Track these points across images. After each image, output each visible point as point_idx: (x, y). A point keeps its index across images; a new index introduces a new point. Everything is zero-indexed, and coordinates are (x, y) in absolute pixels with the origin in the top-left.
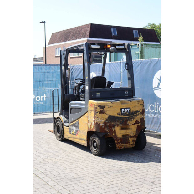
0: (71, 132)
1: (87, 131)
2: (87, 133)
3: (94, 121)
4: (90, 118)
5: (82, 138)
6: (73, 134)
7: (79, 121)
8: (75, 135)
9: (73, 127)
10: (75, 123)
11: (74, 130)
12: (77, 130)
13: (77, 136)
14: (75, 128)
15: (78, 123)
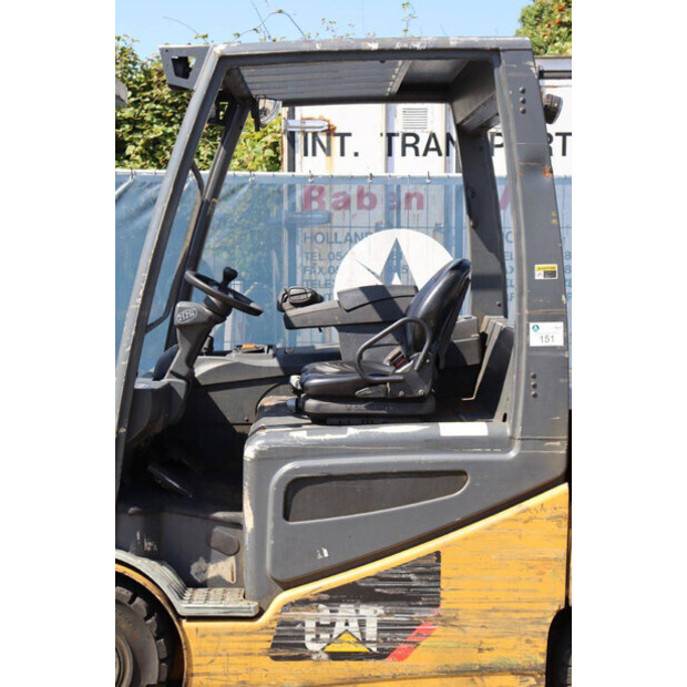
0: (311, 646)
1: (555, 607)
2: (549, 620)
5: (486, 659)
6: (335, 656)
7: (438, 554)
8: (381, 655)
9: (346, 610)
10: (378, 577)
11: (362, 624)
12: (403, 618)
13: (401, 658)
14: (372, 614)
15: (430, 569)
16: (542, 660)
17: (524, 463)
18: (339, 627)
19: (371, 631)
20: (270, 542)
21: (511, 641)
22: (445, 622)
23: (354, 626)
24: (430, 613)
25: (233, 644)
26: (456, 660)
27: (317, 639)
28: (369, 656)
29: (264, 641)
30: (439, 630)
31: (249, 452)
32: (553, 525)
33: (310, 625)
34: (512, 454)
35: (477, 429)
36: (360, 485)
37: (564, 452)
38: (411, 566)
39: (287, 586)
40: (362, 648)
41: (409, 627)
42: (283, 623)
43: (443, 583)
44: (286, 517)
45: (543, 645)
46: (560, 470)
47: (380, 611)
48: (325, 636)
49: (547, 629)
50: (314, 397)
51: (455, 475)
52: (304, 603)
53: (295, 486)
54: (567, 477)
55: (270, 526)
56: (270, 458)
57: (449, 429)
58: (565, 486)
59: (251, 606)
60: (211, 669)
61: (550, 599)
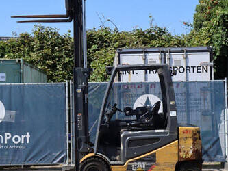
0: (133, 169)
7: (155, 153)
9: (140, 163)
10: (145, 157)
12: (149, 164)
14: (144, 164)
15: (154, 155)
17: (170, 136)
18: (138, 166)
19: (144, 167)
20: (126, 152)
22: (157, 165)
23: (141, 166)
24: (154, 163)
25: (120, 169)
29: (125, 169)
31: (122, 136)
32: (175, 148)
33: (133, 166)
34: (168, 135)
35: (162, 131)
37: (177, 134)
38: (150, 155)
39: (129, 159)
40: (142, 170)
41: (150, 166)
42: (128, 166)
43: (157, 158)
44: (128, 146)
45: (174, 169)
46: (176, 137)
47: (146, 163)
48: (136, 168)
49: (175, 166)
51: (158, 139)
52: (132, 162)
53: (130, 141)
54: (178, 139)
55: (126, 148)
56: (125, 137)
57: (157, 131)
58: (177, 141)
59: (122, 163)
61: (175, 160)
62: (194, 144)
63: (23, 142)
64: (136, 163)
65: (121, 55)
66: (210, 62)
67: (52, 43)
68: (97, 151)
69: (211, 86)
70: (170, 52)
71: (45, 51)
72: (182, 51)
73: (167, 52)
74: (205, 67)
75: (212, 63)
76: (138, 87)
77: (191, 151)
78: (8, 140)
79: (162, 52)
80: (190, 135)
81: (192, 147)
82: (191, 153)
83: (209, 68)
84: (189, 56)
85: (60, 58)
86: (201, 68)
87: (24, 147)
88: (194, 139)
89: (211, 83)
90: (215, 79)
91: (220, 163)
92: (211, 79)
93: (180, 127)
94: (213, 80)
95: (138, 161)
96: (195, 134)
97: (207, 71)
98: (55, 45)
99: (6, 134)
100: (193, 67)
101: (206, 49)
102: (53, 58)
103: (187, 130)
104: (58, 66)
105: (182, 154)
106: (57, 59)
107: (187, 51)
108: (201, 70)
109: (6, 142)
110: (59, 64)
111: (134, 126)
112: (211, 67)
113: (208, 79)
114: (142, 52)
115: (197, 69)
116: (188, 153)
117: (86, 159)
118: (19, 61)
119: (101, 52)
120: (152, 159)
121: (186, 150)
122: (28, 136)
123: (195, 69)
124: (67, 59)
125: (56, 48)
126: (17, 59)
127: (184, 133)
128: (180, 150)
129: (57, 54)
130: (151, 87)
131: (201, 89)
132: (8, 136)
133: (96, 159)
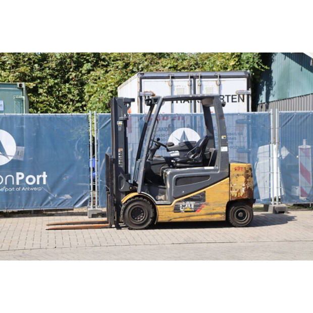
0: (181, 210)
1: (227, 201)
2: (226, 203)
3: (246, 186)
4: (234, 185)
5: (214, 211)
6: (186, 212)
7: (205, 191)
8: (194, 211)
9: (188, 203)
10: (194, 196)
11: (191, 205)
12: (198, 204)
13: (199, 212)
14: (193, 203)
15: (203, 194)
16: (225, 211)
17: (221, 174)
18: (186, 206)
19: (193, 207)
20: (173, 190)
21: (219, 208)
22: (207, 204)
23: (189, 205)
24: (204, 203)
25: (166, 210)
26: (209, 212)
27: (182, 208)
28: (192, 211)
29: (172, 209)
30: (205, 206)
31: (168, 173)
32: (226, 186)
33: (181, 206)
34: (219, 172)
35: (212, 168)
36: (189, 179)
37: (228, 171)
38: (200, 194)
39: (176, 198)
40: (191, 210)
41: (199, 206)
42: (176, 205)
43: (206, 197)
44: (176, 185)
45: (225, 208)
46: (227, 175)
47: (194, 203)
48: (184, 208)
49: (225, 205)
50: (179, 163)
51: (207, 176)
52: (180, 201)
53: (177, 179)
54: (229, 176)
55: (173, 187)
56: (172, 175)
57: (206, 168)
58: (228, 178)
59: (169, 203)
60: (163, 214)
61: (226, 199)
62: (246, 182)
63: (38, 183)
64: (184, 203)
65: (143, 80)
66: (248, 89)
67: (29, 59)
68: (142, 190)
69: (248, 119)
70: (201, 77)
71: (22, 69)
72: (216, 77)
73: (198, 77)
74: (241, 96)
75: (250, 92)
76: (163, 119)
77: (244, 189)
78: (20, 181)
79: (192, 77)
80: (242, 172)
81: (244, 185)
82: (243, 191)
83: (246, 97)
84: (222, 83)
85: (42, 79)
86: (237, 97)
87: (40, 189)
88: (247, 177)
89: (248, 116)
90: (252, 111)
91: (262, 206)
92: (248, 111)
93: (231, 164)
94: (250, 112)
95: (186, 200)
96: (247, 171)
97: (243, 101)
98: (35, 63)
99: (18, 174)
100: (228, 96)
101: (243, 74)
102: (33, 79)
103: (239, 167)
104: (41, 91)
105: (234, 193)
106: (39, 81)
107: (220, 77)
108: (237, 100)
109: (18, 183)
110: (41, 88)
111: (180, 162)
112: (248, 95)
113: (245, 111)
114: (168, 77)
115: (232, 99)
116: (239, 191)
117: (130, 199)
118: (20, 85)
119: (98, 73)
120: (201, 199)
121: (239, 188)
122: (45, 176)
123: (230, 98)
124: (51, 82)
125: (36, 65)
126: (18, 84)
127: (236, 170)
128: (231, 189)
129: (37, 74)
130: (179, 119)
131: (237, 122)
132: (20, 176)
133: (141, 198)
